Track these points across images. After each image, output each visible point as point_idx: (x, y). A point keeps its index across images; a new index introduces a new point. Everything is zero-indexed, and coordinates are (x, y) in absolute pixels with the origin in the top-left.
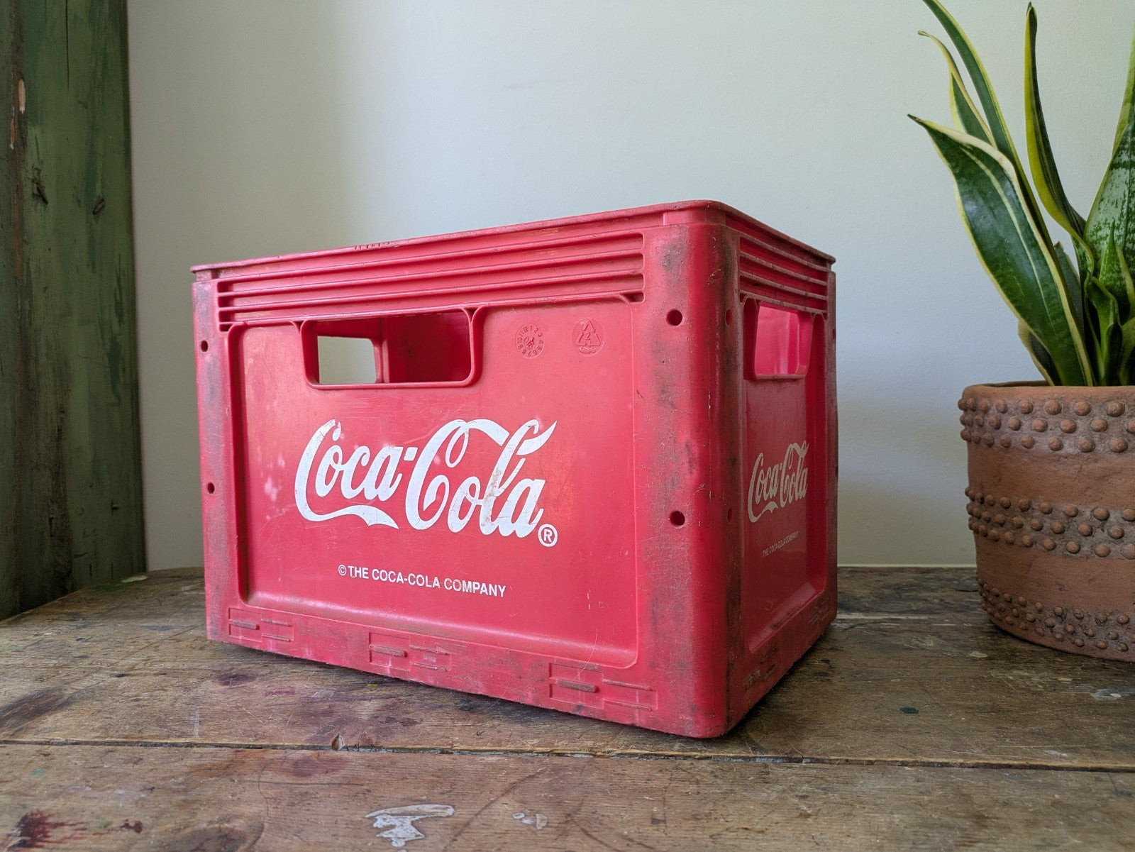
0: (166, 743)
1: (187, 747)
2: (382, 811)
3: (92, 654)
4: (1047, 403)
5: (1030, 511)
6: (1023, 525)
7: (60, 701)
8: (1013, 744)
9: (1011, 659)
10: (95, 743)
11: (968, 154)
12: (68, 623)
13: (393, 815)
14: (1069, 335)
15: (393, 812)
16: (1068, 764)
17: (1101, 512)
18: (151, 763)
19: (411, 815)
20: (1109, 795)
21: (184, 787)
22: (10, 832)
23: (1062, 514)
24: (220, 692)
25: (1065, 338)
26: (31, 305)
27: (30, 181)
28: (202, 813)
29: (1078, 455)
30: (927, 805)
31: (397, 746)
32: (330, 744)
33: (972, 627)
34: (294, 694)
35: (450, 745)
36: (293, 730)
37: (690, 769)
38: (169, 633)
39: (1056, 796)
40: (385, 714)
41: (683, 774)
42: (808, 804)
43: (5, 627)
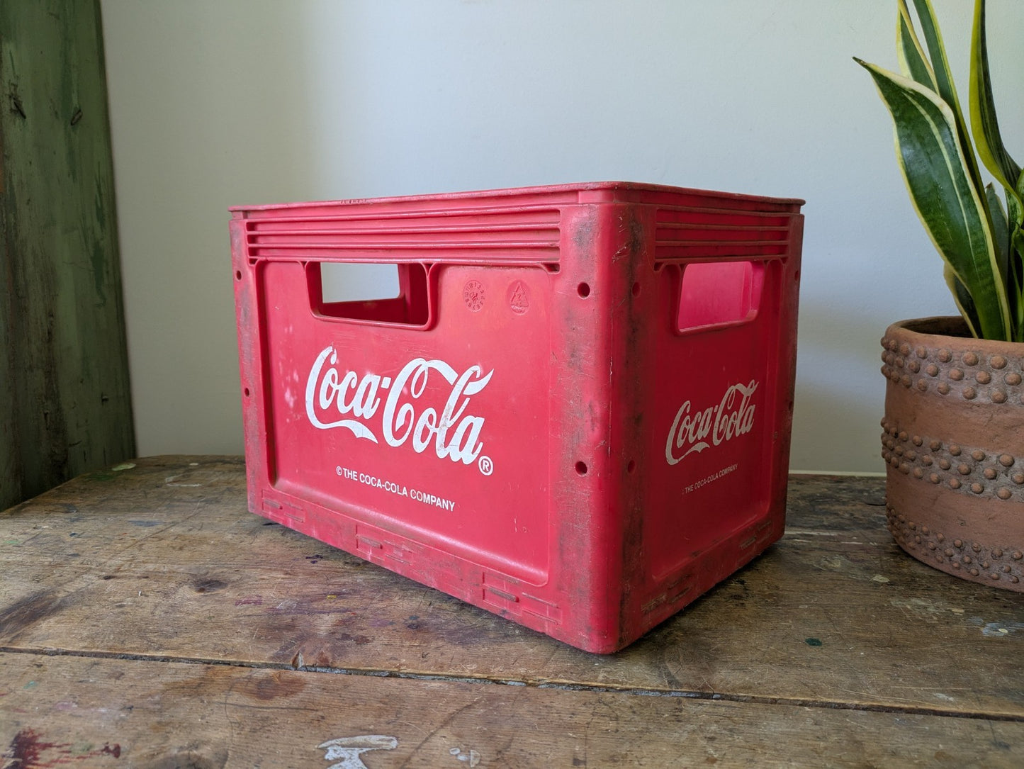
0: (146, 656)
1: (163, 661)
2: (333, 742)
3: (83, 551)
4: (966, 354)
5: (940, 451)
6: (932, 463)
7: (53, 605)
8: (905, 685)
9: (910, 586)
10: (82, 655)
11: (910, 98)
12: (61, 515)
13: (343, 746)
14: (992, 282)
15: (343, 743)
16: (953, 709)
17: (1006, 459)
18: (132, 679)
19: (359, 747)
20: (988, 747)
21: (159, 707)
22: (4, 752)
23: (969, 458)
24: (195, 599)
25: (987, 285)
26: (15, 218)
27: (8, 97)
28: (175, 737)
29: (990, 405)
30: (822, 752)
31: (351, 667)
32: (291, 663)
33: (878, 547)
34: (260, 603)
35: (397, 667)
36: (259, 646)
37: (612, 702)
38: (153, 529)
39: (940, 746)
40: (341, 630)
41: (604, 709)
42: (716, 747)
43: (7, 518)
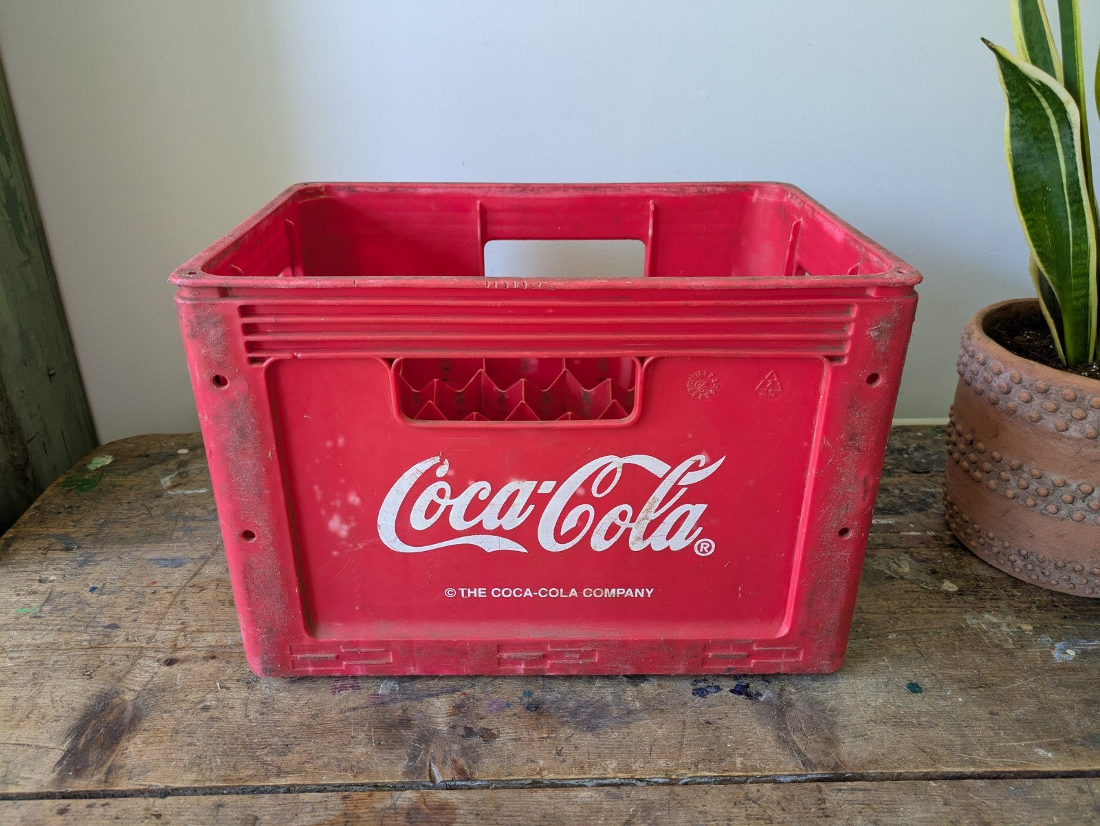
3: (119, 619)
4: (1065, 391)
5: (1020, 471)
6: (1009, 480)
7: (127, 715)
8: (1007, 741)
9: (978, 594)
11: (1034, 89)
12: (62, 555)
17: (1086, 488)
23: (1050, 482)
25: (1081, 297)
29: (1081, 439)
32: (428, 779)
33: (935, 537)
34: (358, 688)
36: (384, 757)
38: (184, 572)
41: (756, 809)
